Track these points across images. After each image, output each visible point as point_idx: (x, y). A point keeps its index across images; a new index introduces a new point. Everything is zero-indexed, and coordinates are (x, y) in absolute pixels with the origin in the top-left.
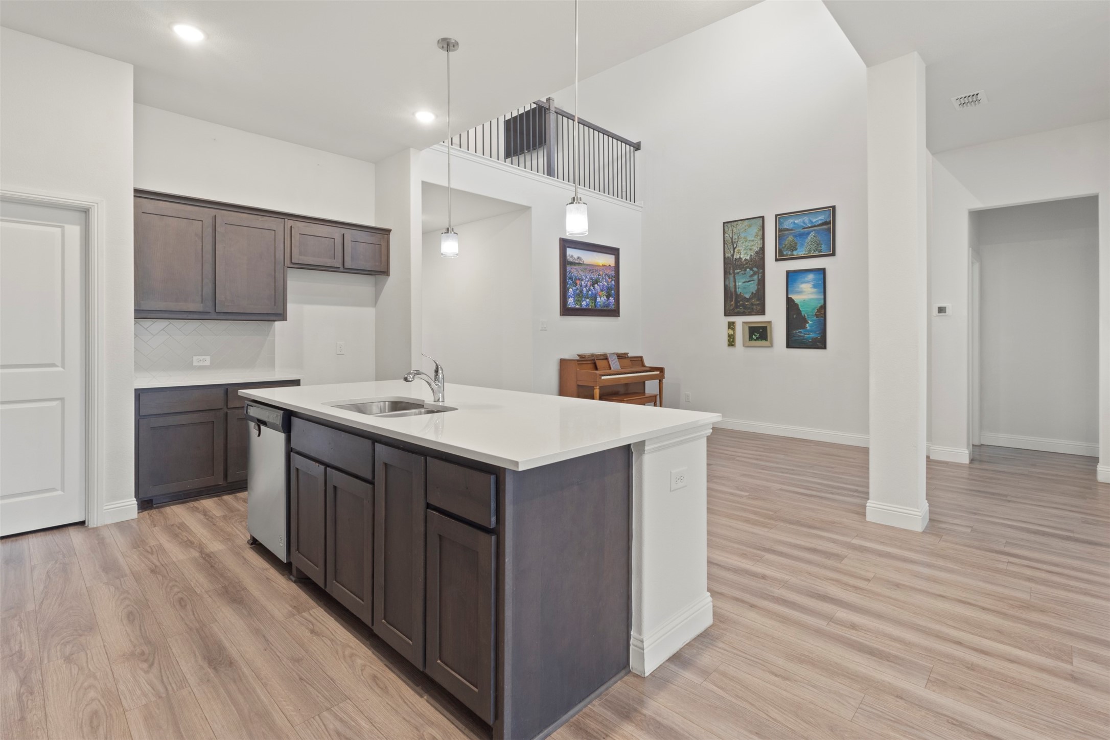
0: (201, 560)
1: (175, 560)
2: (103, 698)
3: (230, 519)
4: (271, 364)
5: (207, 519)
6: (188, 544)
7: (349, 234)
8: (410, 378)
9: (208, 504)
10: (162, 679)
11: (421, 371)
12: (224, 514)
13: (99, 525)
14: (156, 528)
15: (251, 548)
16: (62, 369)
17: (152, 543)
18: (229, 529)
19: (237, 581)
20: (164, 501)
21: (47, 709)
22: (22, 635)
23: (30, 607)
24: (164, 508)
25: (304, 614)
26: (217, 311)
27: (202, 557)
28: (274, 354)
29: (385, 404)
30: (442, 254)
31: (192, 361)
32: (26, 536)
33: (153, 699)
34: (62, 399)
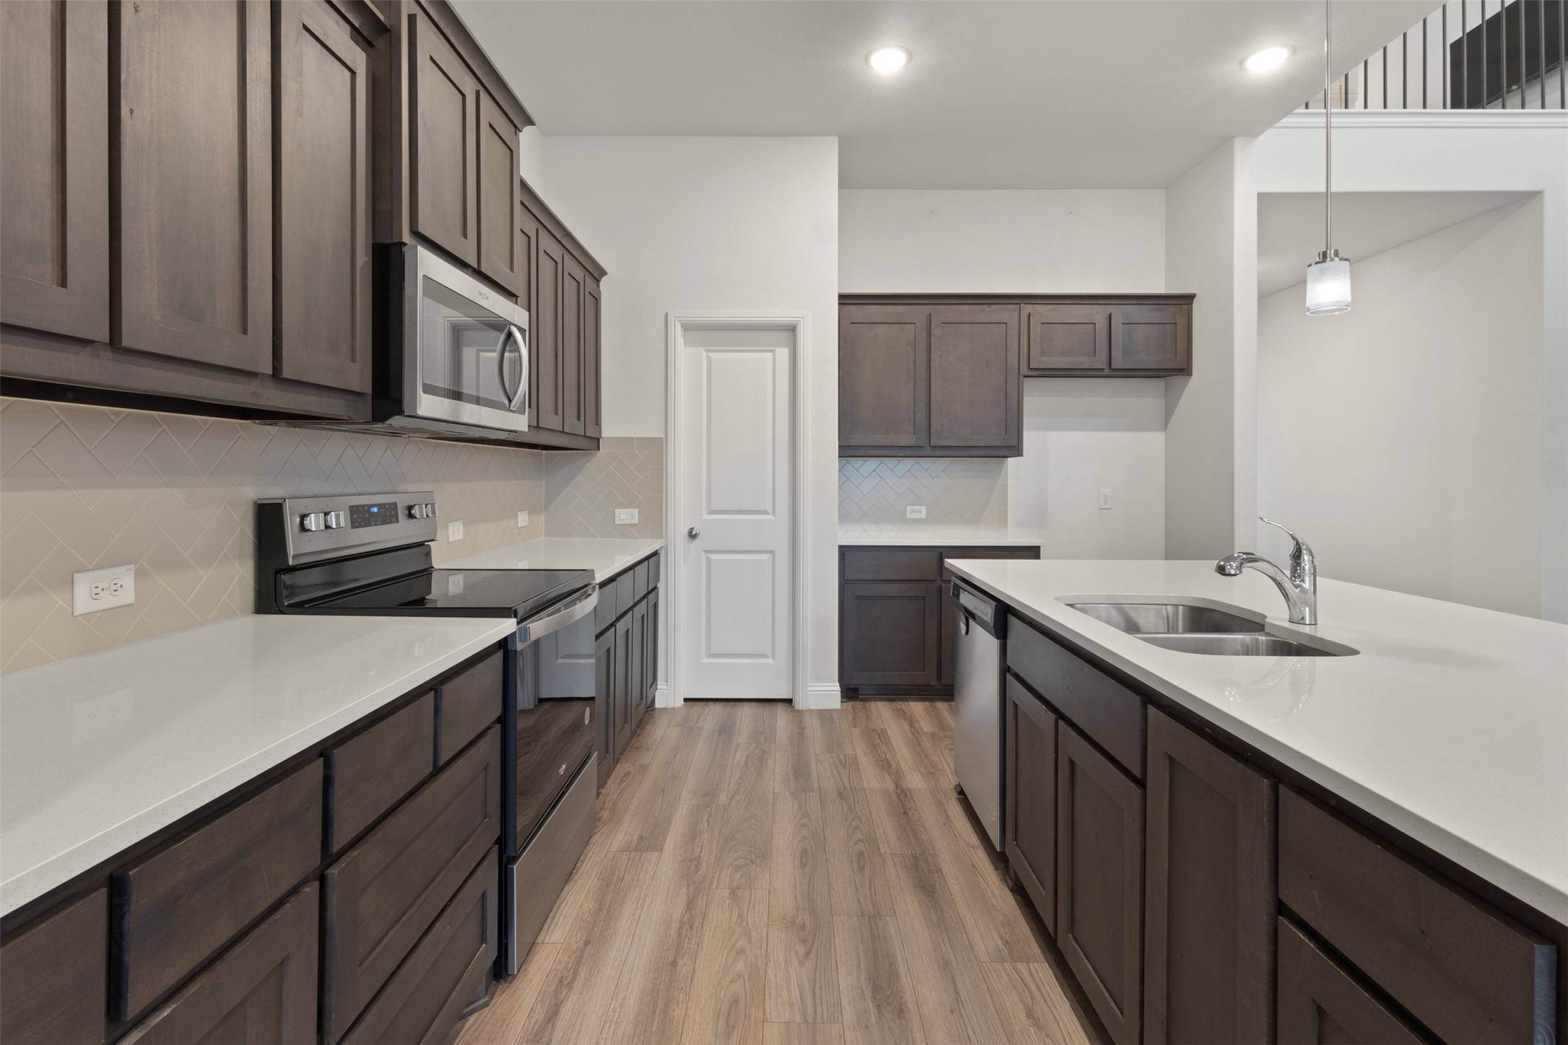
0: (895, 798)
1: (866, 785)
2: (750, 979)
3: (938, 741)
4: (1002, 519)
5: (913, 733)
6: (886, 766)
7: (1118, 312)
8: (1232, 567)
9: (917, 708)
10: (814, 988)
11: (1258, 554)
12: (933, 731)
13: (804, 709)
14: (856, 729)
15: (958, 799)
16: (772, 517)
17: (848, 751)
18: (935, 758)
19: (932, 851)
20: (871, 693)
21: (697, 962)
22: (706, 835)
23: (723, 799)
24: (869, 703)
25: (1019, 965)
26: (932, 445)
27: (897, 793)
28: (1007, 506)
29: (1177, 609)
30: (1309, 309)
31: (905, 513)
32: (742, 704)
33: (798, 1019)
34: (772, 552)
